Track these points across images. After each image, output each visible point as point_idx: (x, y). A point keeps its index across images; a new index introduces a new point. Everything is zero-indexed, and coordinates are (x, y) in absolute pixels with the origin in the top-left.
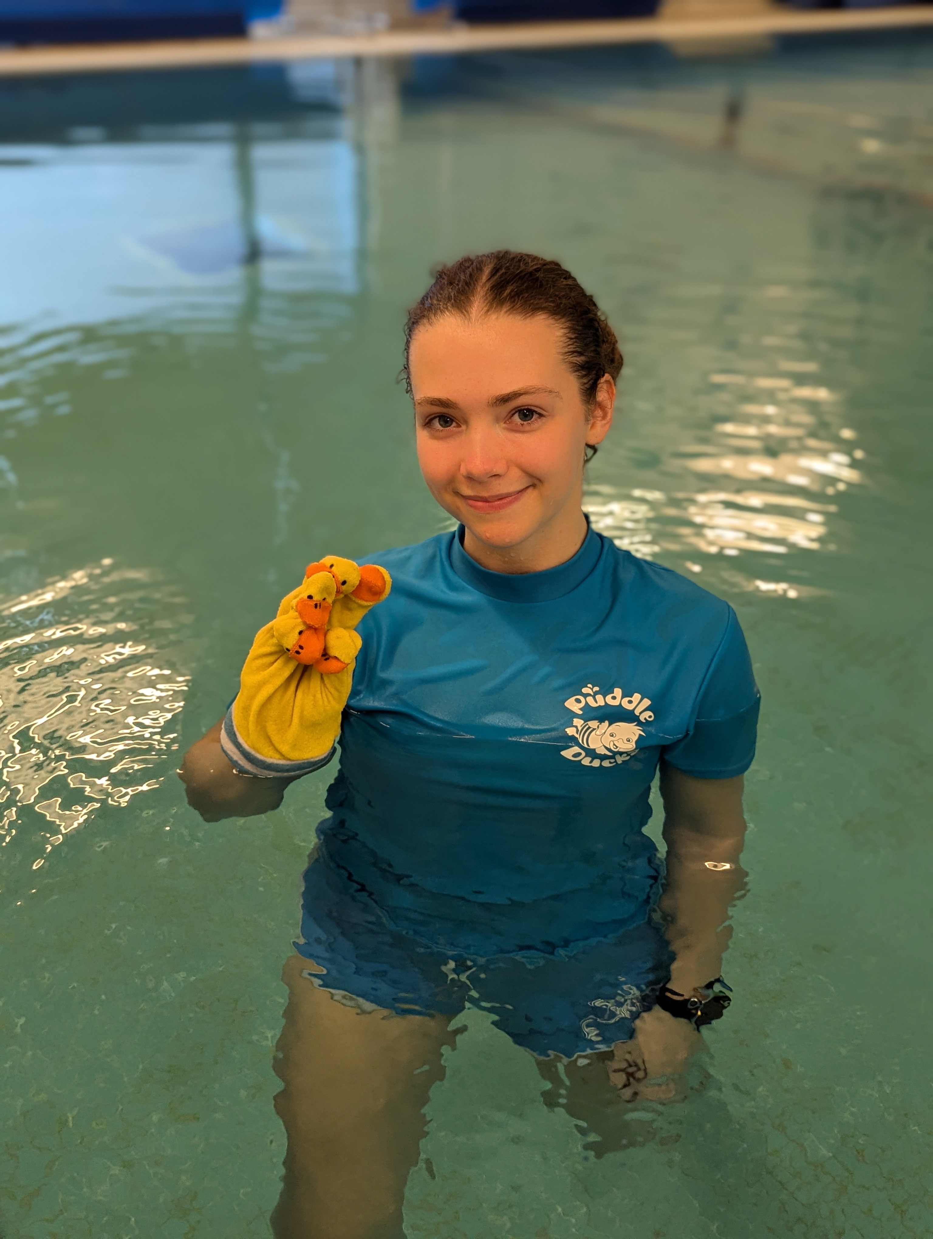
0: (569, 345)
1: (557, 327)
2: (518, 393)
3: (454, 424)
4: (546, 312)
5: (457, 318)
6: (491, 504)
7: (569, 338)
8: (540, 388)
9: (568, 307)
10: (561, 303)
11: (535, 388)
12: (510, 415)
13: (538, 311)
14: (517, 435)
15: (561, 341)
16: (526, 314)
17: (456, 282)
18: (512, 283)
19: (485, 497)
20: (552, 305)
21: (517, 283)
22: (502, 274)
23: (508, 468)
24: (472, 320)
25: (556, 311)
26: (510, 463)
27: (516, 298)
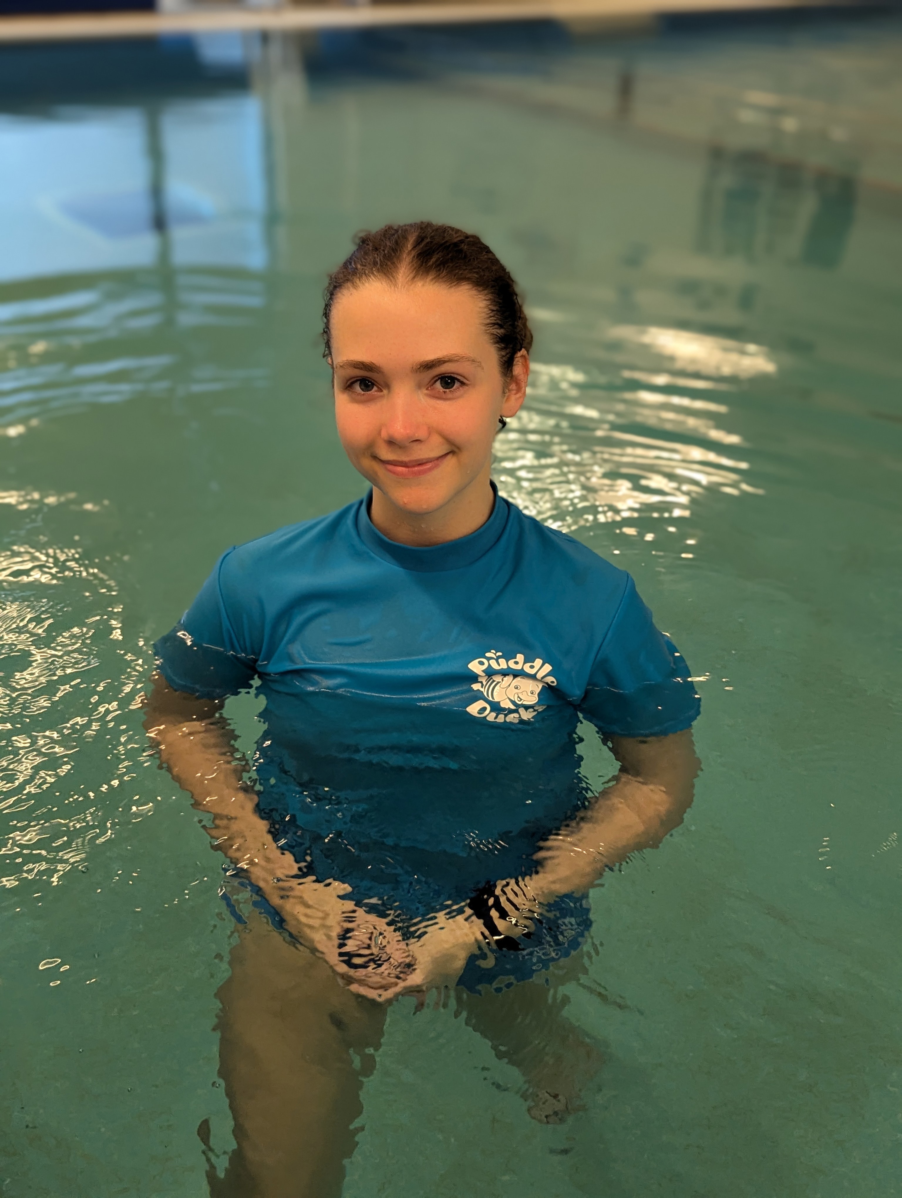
0: (491, 317)
1: (480, 298)
2: (442, 361)
3: (375, 388)
4: (470, 282)
5: (383, 283)
6: (410, 469)
7: (490, 310)
8: (463, 357)
9: (490, 280)
10: (484, 275)
11: (459, 356)
12: (433, 381)
13: (462, 281)
14: (440, 402)
15: (484, 312)
16: (451, 284)
17: (382, 248)
18: (437, 252)
19: (405, 462)
20: (476, 276)
21: (442, 252)
22: (428, 243)
23: (430, 434)
24: (399, 286)
25: (480, 283)
26: (431, 430)
27: (442, 266)
